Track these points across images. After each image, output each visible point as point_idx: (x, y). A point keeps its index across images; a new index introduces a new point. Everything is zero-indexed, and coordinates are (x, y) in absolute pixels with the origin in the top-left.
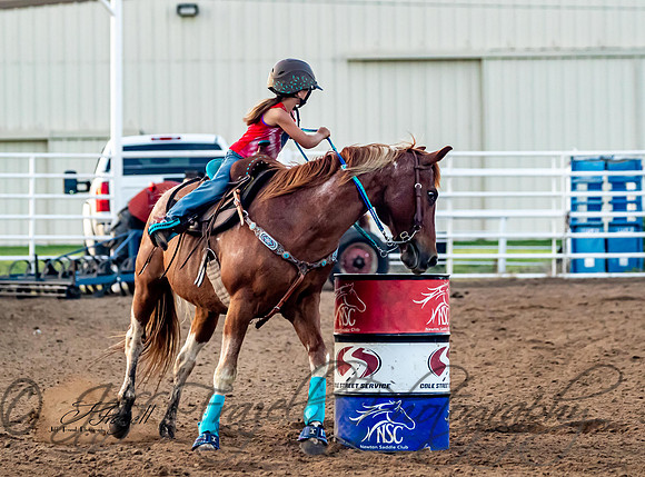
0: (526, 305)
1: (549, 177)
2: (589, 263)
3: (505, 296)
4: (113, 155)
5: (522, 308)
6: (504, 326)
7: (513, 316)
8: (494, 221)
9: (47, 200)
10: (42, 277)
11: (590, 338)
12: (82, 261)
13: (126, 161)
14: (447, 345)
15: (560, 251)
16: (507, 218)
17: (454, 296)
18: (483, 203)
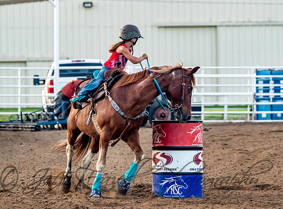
0: (236, 134)
1: (246, 78)
2: (264, 115)
3: (227, 130)
4: (55, 68)
5: (235, 135)
6: (226, 143)
7: (231, 139)
8: (222, 97)
9: (26, 88)
10: (24, 121)
11: (264, 149)
12: (42, 114)
13: (61, 71)
14: (202, 151)
15: (251, 110)
16: (228, 96)
17: (205, 130)
18: (217, 89)
